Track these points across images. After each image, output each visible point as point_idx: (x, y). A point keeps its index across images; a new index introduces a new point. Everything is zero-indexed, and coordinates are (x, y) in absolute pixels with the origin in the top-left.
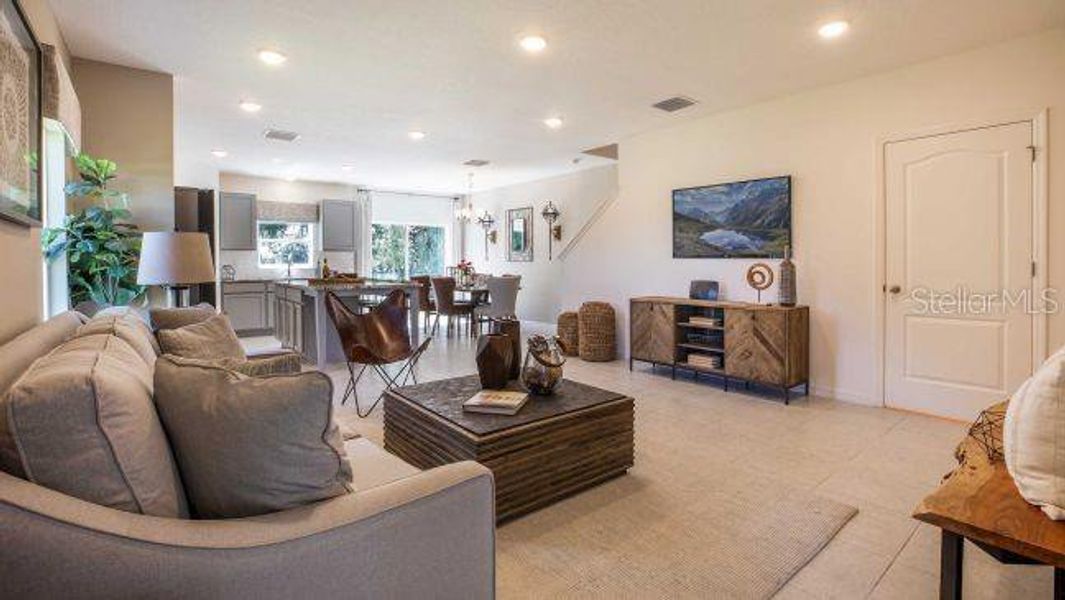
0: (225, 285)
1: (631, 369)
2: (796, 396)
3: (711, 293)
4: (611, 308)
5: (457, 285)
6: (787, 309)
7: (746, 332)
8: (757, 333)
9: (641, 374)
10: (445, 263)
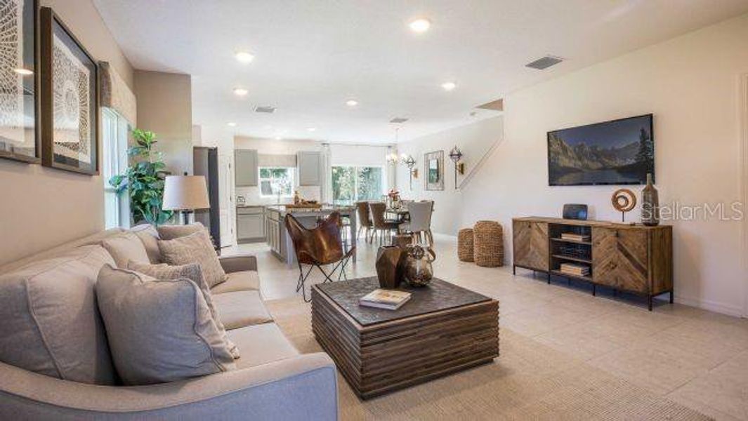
0: (239, 209)
1: (514, 273)
2: (663, 303)
3: (582, 214)
4: (499, 226)
5: (387, 208)
6: (649, 228)
7: (611, 247)
8: (621, 248)
9: (523, 278)
10: (380, 194)
